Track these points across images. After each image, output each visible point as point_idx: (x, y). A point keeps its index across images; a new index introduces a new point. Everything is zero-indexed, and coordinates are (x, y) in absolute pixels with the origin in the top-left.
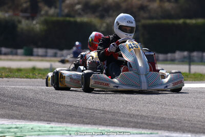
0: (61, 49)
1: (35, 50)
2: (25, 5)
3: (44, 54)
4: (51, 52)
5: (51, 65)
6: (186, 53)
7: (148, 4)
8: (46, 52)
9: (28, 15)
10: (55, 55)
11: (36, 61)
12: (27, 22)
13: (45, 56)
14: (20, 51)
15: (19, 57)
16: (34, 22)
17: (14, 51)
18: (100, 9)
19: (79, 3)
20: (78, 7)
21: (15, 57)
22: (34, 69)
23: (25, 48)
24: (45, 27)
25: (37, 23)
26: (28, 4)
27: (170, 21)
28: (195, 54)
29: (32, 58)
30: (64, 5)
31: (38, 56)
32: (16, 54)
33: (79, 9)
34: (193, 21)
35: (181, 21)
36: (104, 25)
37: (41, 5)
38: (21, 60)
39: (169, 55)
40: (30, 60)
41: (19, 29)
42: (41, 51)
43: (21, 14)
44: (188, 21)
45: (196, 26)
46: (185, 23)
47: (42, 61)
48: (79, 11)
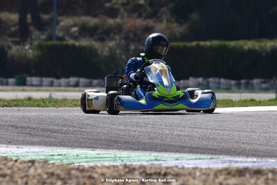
0: (58, 77)
1: (28, 79)
2: (13, 29)
3: (40, 83)
4: (46, 80)
5: (50, 95)
6: (200, 80)
7: (154, 25)
8: (42, 81)
9: (17, 39)
10: (51, 85)
11: (31, 91)
12: (18, 47)
13: (41, 85)
14: (11, 80)
15: (10, 88)
16: (27, 47)
17: (5, 80)
18: (100, 31)
19: (75, 25)
20: (75, 29)
21: (5, 88)
22: (30, 99)
23: (16, 76)
24: (39, 53)
25: (29, 48)
26: (17, 27)
27: (181, 44)
28: (211, 79)
29: (25, 88)
30: (58, 27)
31: (32, 85)
32: (7, 84)
33: (75, 32)
34: (208, 43)
35: (194, 44)
36: (107, 49)
37: (31, 28)
38: (13, 91)
39: (182, 82)
40: (23, 90)
41: (8, 56)
42: (35, 80)
43: (9, 39)
44: (202, 43)
45: (211, 49)
46: (198, 46)
47: (38, 90)
48: (77, 34)
